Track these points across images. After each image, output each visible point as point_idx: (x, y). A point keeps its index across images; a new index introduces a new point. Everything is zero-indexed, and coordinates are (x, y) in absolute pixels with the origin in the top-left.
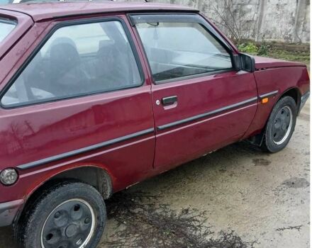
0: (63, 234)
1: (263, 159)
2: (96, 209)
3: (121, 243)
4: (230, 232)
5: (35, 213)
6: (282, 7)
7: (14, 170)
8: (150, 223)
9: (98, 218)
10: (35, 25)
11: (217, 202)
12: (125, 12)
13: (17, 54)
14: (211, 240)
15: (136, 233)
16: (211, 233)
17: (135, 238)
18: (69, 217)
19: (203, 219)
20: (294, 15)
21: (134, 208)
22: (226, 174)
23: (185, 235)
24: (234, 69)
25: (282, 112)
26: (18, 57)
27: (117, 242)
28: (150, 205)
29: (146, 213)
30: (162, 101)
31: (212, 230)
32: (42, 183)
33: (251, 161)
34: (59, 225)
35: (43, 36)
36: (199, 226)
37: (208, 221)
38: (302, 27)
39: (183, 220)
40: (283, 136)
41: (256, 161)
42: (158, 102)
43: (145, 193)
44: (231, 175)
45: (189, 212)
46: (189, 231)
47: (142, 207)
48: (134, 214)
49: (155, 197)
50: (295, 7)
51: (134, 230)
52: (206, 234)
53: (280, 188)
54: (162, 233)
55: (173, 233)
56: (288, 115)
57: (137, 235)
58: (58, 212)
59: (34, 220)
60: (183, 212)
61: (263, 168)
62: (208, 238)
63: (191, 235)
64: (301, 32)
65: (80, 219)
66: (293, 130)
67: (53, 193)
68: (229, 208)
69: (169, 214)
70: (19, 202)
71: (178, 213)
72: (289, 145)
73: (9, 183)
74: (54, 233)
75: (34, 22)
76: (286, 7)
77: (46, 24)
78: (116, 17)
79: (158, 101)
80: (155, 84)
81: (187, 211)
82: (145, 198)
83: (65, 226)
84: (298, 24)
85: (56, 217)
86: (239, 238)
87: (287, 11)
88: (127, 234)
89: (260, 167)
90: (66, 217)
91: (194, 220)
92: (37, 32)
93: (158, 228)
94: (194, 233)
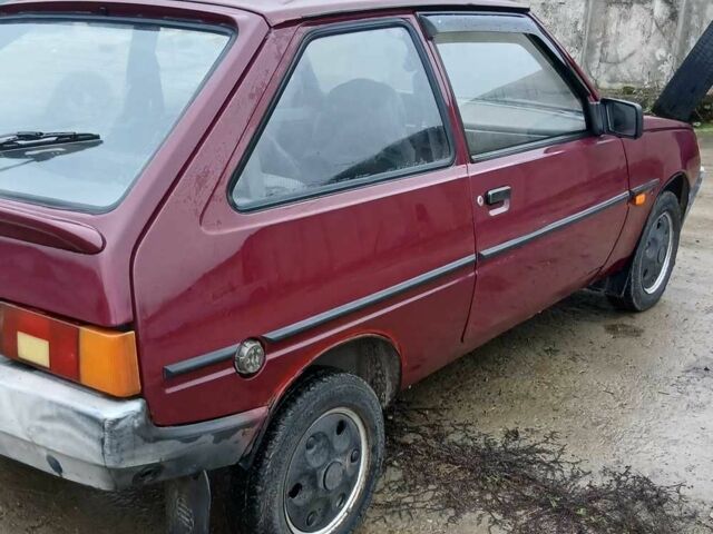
0: (321, 485)
1: (624, 326)
2: (371, 430)
3: (407, 504)
4: (623, 470)
5: (278, 439)
6: (554, 10)
7: (258, 344)
8: (450, 460)
9: (373, 450)
10: (272, 35)
11: (568, 414)
12: (413, 9)
13: (252, 96)
14: (590, 486)
15: (427, 482)
16: (585, 474)
17: (430, 494)
18: (329, 446)
19: (557, 448)
20: (580, 27)
21: (402, 435)
22: (562, 358)
23: (534, 480)
24: (590, 132)
25: (659, 225)
26: (255, 102)
27: (398, 503)
28: (432, 427)
29: (433, 443)
30: (486, 199)
31: (585, 467)
32: (298, 373)
33: (603, 329)
34: (314, 464)
35: (288, 58)
36: (555, 462)
37: (570, 451)
38: (598, 55)
39: (514, 452)
40: (656, 276)
41: (612, 329)
42: (480, 200)
43: (408, 404)
44: (574, 359)
45: (521, 436)
46: (539, 473)
47: (416, 430)
48: (405, 445)
49: (434, 410)
50: (582, 9)
51: (421, 476)
52: (575, 477)
53: (684, 379)
54: (484, 480)
55: (509, 478)
56: (667, 232)
57: (431, 487)
58: (312, 436)
59: (277, 454)
60: (506, 436)
61: (633, 342)
62: (583, 483)
63: (545, 480)
64: (595, 64)
65: (346, 452)
66: (672, 263)
67: (306, 395)
68: (598, 423)
69: (481, 441)
70: (260, 412)
71: (499, 439)
72: (665, 296)
73: (251, 370)
74: (304, 482)
75: (270, 27)
76: (561, 10)
77: (290, 30)
78: (397, 18)
79: (479, 197)
80: (473, 162)
81: (515, 434)
82: (415, 414)
83: (323, 466)
84: (591, 47)
85: (309, 447)
86: (647, 480)
87: (566, 18)
88: (410, 486)
89: (627, 340)
90: (324, 446)
91: (539, 451)
92: (279, 48)
93: (472, 471)
94: (549, 476)
